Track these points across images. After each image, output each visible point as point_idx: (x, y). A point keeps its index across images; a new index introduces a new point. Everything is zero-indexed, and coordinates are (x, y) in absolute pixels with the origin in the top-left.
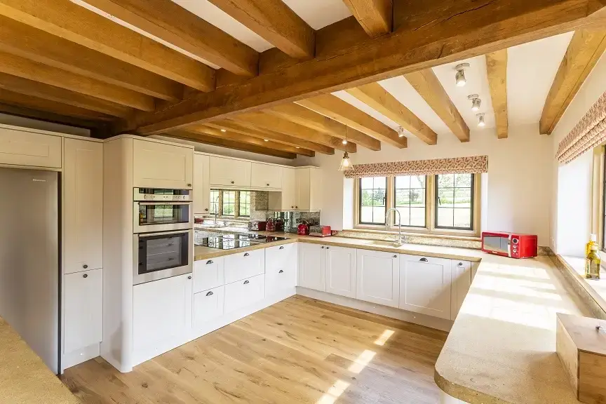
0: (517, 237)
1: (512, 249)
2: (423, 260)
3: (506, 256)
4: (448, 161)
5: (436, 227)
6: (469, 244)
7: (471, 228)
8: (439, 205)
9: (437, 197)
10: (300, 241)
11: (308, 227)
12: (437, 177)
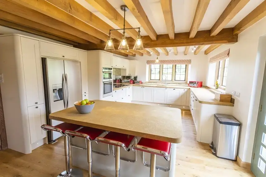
0: (198, 82)
1: (197, 85)
2: (174, 89)
3: (195, 87)
4: (180, 60)
5: (175, 80)
6: (184, 85)
7: (185, 81)
8: (176, 74)
9: (175, 71)
10: (133, 86)
11: (134, 81)
12: (176, 65)
